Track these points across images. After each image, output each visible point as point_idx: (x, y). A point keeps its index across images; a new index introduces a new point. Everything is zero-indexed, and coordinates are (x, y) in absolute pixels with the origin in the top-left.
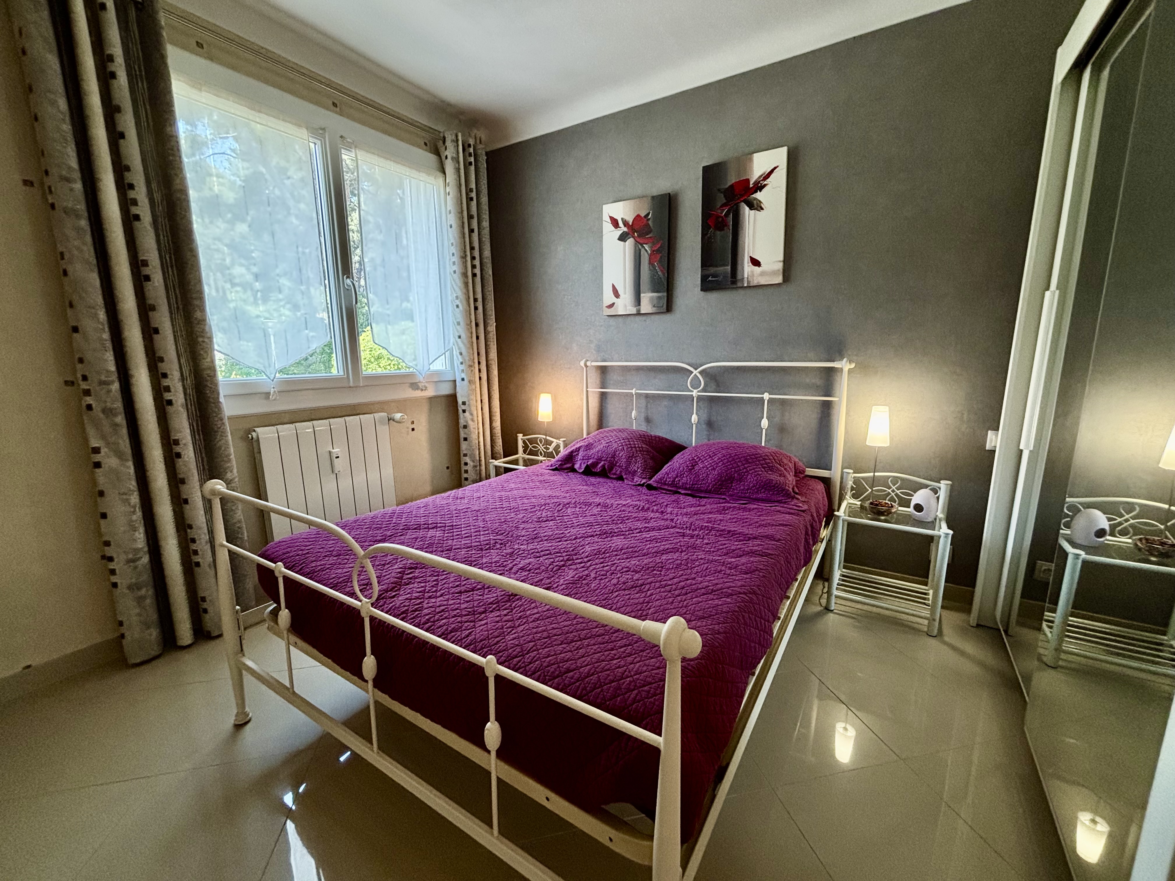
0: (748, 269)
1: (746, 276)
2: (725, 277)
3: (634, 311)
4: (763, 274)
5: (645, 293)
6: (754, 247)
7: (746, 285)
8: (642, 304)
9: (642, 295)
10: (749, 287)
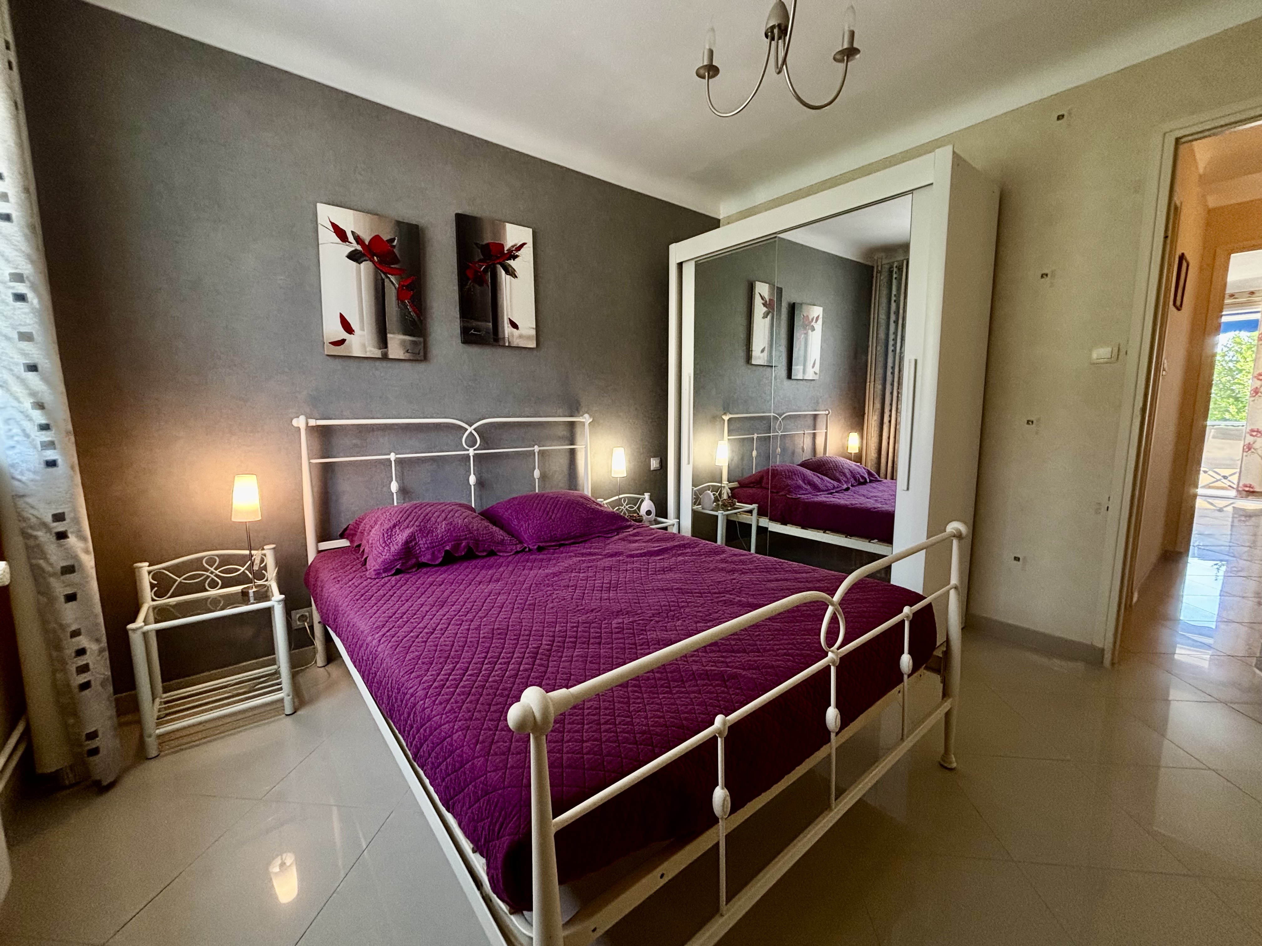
0: (508, 329)
1: (506, 336)
2: (487, 333)
3: (378, 353)
4: (521, 336)
5: (393, 333)
6: (511, 309)
7: (507, 344)
8: (389, 345)
9: (389, 336)
10: (509, 347)
